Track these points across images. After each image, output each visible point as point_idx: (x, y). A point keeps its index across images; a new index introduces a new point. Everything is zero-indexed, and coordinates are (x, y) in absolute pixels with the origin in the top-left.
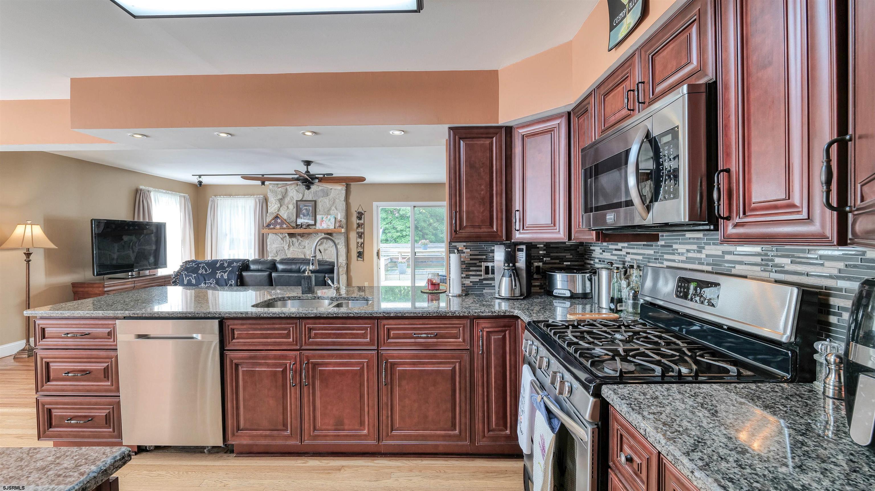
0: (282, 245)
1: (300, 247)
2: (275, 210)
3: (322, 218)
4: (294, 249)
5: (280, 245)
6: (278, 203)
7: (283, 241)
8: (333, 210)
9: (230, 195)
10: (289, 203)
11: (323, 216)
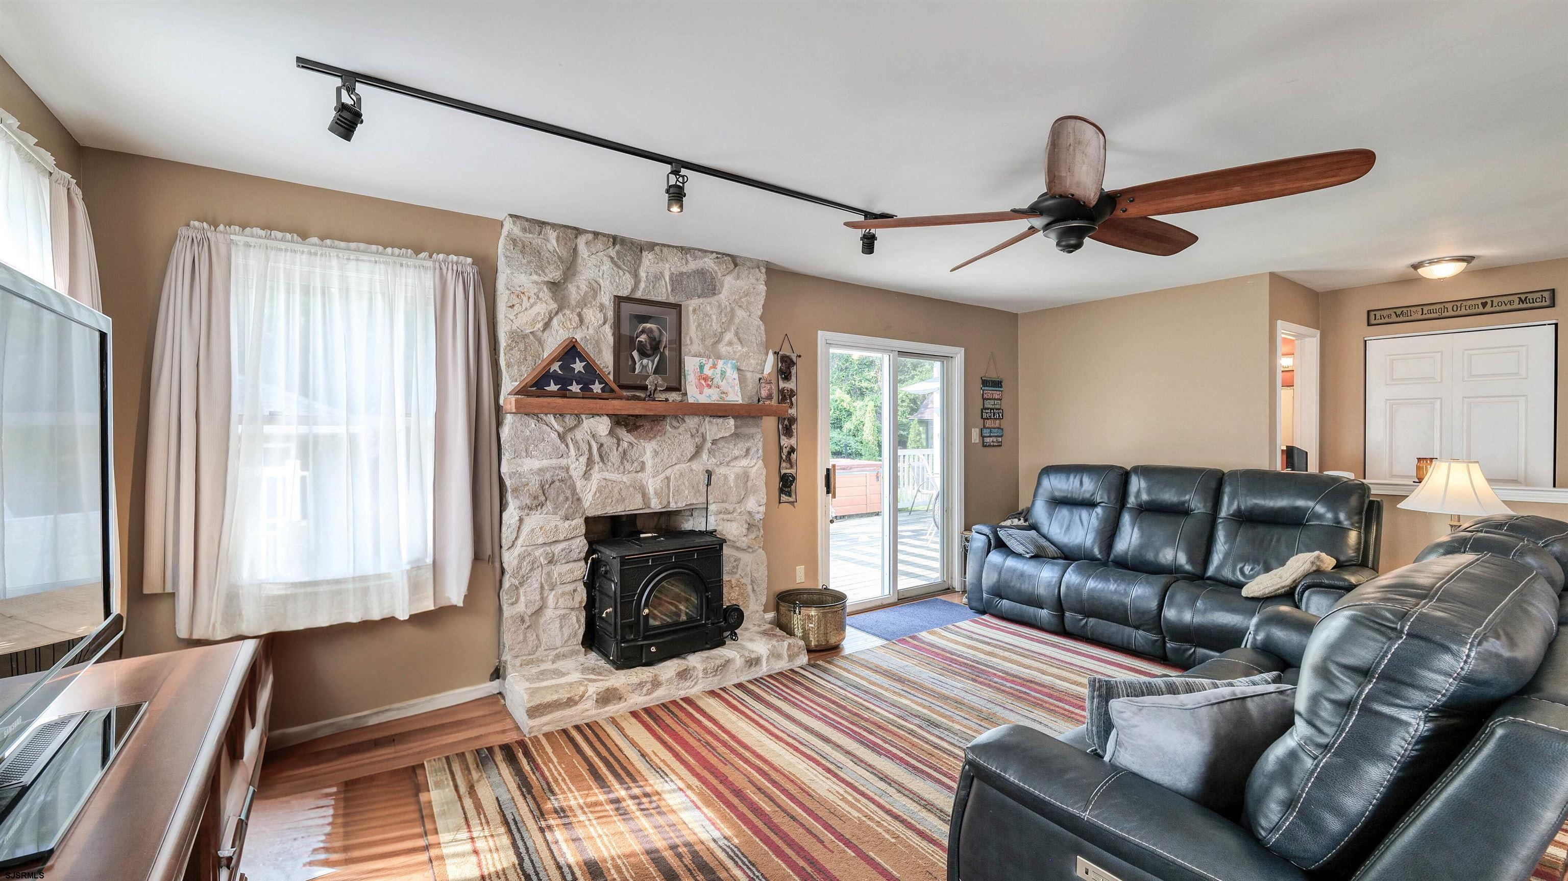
0: (563, 462)
1: (628, 466)
2: (534, 322)
3: (702, 367)
4: (607, 475)
5: (554, 462)
6: (546, 294)
7: (567, 446)
8: (730, 343)
9: (304, 236)
10: (583, 303)
11: (704, 360)
